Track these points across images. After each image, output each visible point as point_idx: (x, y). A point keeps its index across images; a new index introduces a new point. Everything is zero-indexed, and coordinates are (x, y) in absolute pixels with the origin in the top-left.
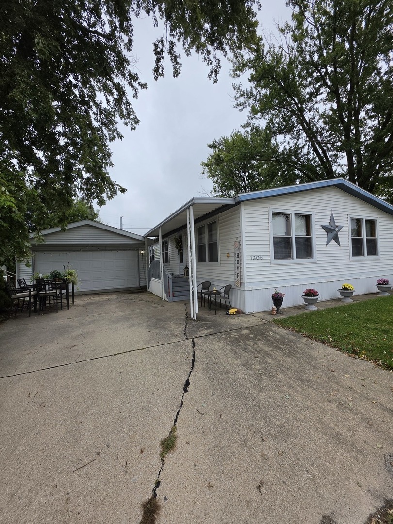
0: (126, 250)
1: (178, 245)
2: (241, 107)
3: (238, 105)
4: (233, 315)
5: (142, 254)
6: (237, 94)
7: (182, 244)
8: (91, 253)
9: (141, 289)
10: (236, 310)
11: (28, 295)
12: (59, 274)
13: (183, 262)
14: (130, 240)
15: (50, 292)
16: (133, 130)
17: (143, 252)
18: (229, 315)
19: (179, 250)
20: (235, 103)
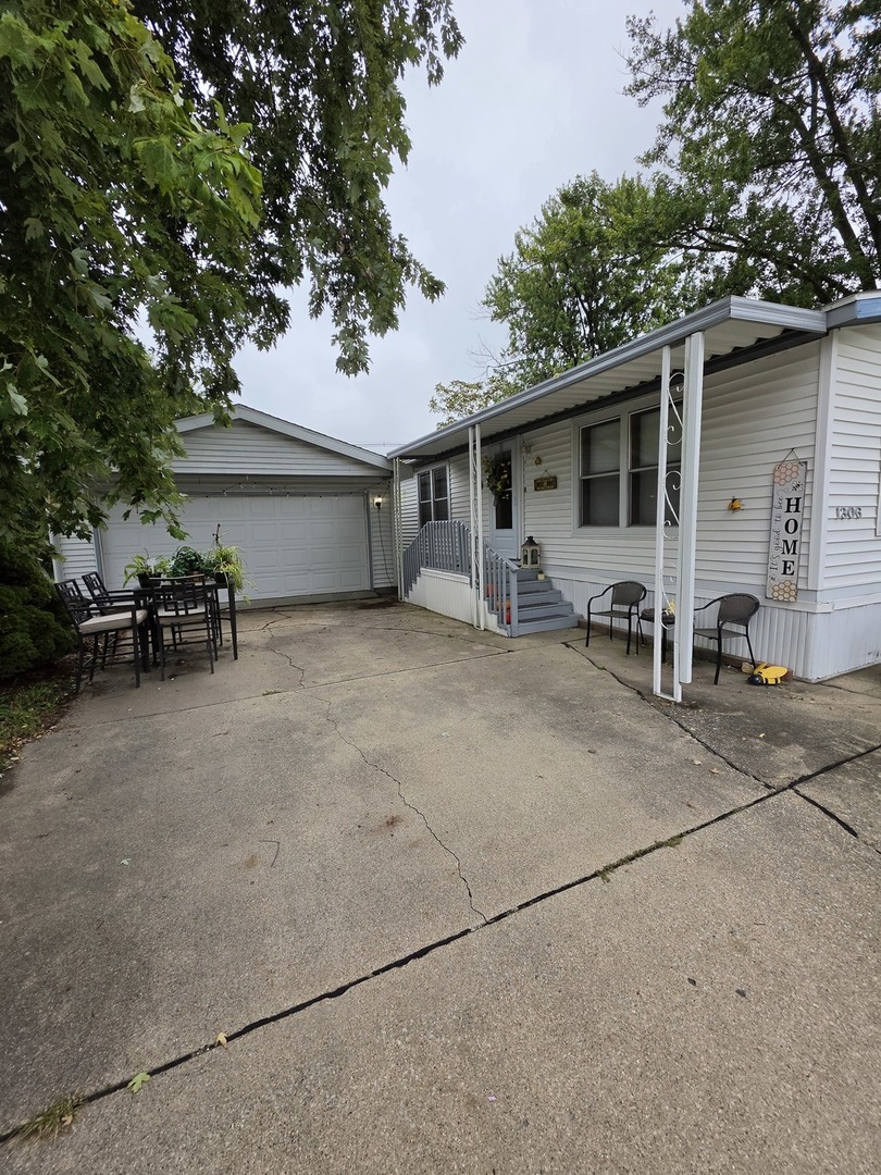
0: (342, 494)
1: (498, 480)
2: (643, 94)
3: (640, 86)
4: (776, 685)
5: (378, 504)
6: (636, 51)
7: (510, 477)
8: (247, 500)
9: (380, 596)
10: (783, 672)
11: (128, 624)
12: (198, 558)
13: (509, 526)
14: (352, 467)
15: (190, 612)
16: (433, 85)
17: (380, 500)
18: (762, 684)
19: (496, 494)
20: (629, 80)
